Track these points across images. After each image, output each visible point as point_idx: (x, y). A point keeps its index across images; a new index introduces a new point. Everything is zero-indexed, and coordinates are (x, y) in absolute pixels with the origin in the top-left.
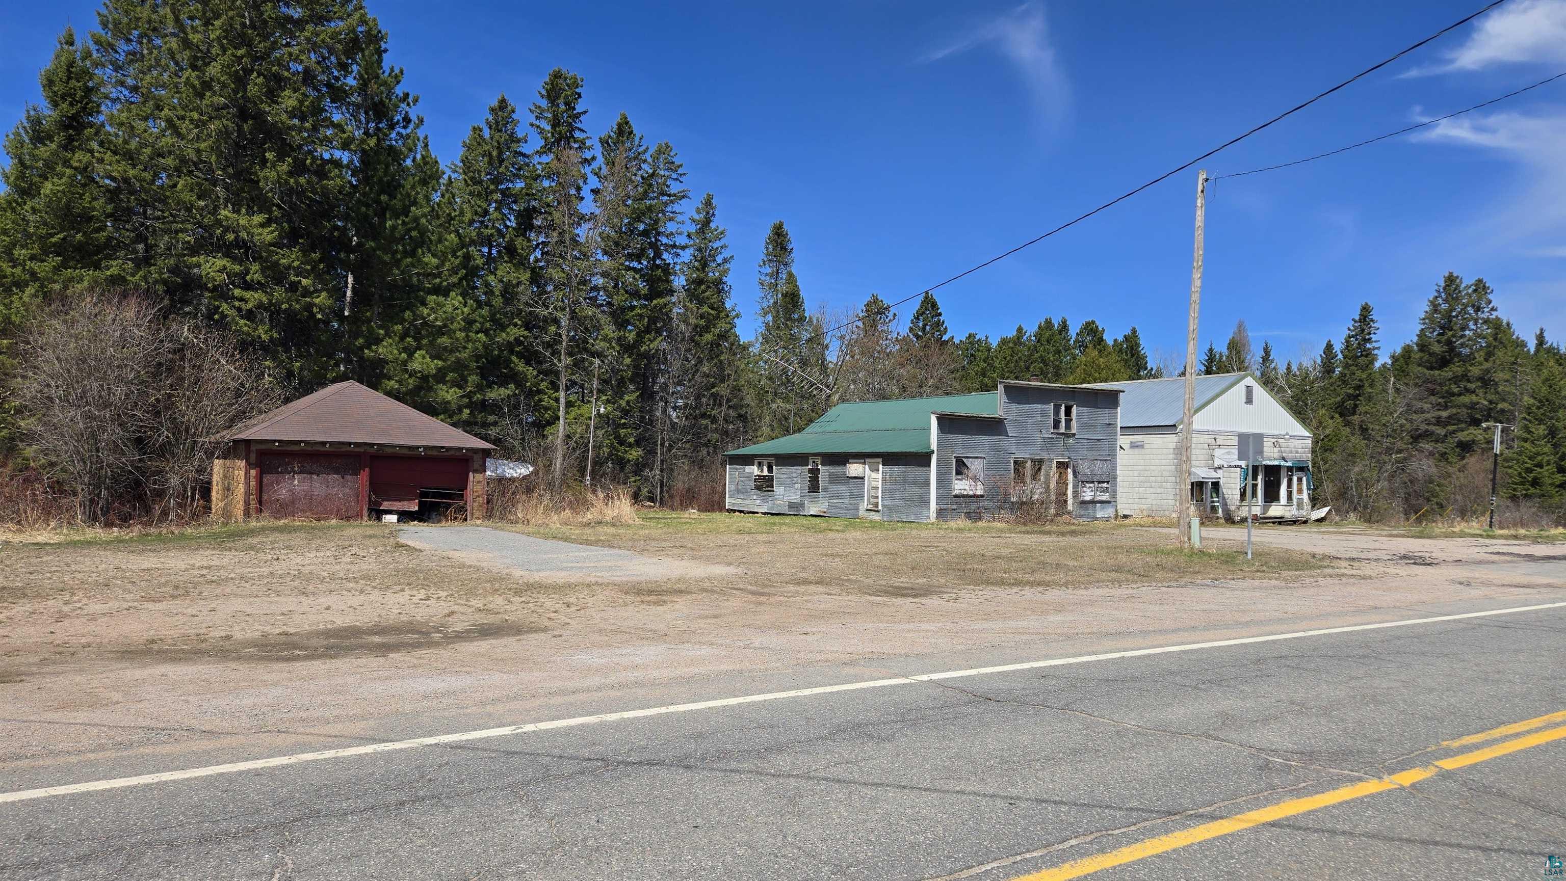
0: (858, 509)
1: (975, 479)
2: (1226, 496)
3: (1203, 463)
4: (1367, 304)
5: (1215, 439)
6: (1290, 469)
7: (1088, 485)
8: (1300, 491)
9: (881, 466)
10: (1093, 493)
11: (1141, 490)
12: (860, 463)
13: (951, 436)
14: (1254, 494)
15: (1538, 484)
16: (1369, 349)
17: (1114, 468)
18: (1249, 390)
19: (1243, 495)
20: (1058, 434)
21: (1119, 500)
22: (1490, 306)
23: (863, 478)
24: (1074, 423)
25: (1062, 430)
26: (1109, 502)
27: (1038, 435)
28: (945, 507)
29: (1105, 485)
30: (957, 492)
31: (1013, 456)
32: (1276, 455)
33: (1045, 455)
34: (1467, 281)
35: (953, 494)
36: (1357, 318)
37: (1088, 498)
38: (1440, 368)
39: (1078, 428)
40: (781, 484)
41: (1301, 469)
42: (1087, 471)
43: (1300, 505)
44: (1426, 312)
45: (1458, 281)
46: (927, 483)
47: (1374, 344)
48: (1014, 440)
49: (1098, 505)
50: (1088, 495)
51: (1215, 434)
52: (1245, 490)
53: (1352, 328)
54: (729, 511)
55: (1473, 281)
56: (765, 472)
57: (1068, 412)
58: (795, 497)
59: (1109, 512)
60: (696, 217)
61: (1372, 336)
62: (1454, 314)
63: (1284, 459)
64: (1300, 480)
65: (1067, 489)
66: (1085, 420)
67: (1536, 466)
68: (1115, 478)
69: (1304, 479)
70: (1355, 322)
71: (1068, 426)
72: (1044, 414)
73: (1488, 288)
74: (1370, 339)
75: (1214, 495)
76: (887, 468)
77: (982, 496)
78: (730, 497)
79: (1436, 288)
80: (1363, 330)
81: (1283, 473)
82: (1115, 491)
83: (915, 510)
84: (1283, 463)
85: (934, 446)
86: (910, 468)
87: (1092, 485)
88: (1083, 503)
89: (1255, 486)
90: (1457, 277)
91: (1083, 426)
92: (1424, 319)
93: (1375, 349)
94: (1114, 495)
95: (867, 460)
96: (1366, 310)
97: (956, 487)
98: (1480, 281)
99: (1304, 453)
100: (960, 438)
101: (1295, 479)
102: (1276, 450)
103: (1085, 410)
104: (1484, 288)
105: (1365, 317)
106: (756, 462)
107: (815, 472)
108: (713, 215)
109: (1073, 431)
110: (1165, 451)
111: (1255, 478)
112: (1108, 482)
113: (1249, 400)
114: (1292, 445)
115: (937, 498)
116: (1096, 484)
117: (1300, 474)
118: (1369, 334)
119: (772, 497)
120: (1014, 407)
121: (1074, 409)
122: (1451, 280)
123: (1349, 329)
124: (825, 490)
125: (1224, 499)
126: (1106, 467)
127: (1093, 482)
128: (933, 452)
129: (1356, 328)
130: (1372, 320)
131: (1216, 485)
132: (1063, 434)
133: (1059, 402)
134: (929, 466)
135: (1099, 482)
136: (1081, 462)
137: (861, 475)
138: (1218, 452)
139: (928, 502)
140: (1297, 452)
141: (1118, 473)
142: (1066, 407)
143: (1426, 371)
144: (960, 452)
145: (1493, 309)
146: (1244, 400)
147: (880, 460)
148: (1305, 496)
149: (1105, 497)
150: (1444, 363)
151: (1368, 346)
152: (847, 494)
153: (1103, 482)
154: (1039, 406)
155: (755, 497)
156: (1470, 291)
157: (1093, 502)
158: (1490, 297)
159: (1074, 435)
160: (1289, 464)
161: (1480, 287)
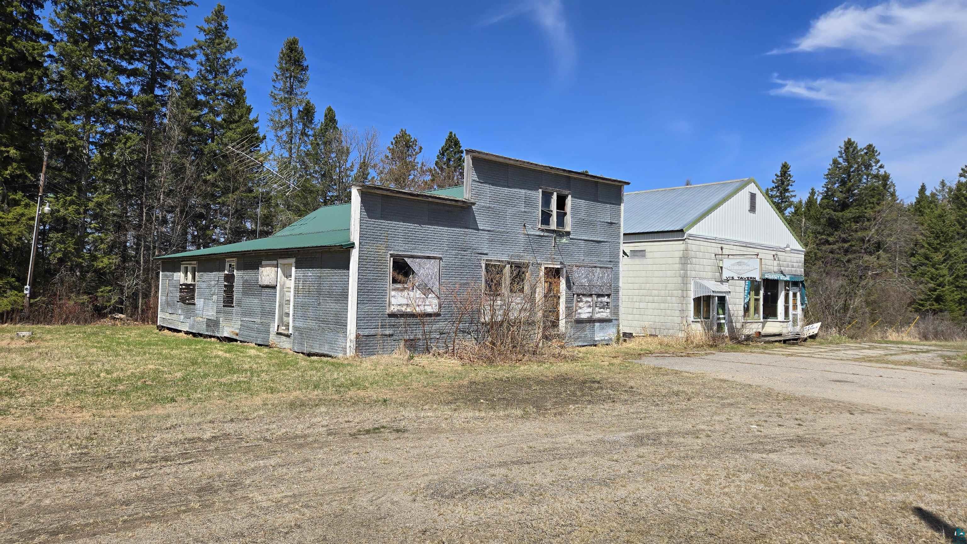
0: (268, 332)
1: (426, 290)
2: (732, 312)
3: (710, 275)
4: (786, 163)
5: (722, 249)
6: (787, 283)
7: (584, 299)
8: (795, 307)
9: (293, 269)
10: (590, 310)
11: (642, 305)
12: (273, 266)
13: (386, 223)
14: (756, 310)
15: (942, 300)
16: (788, 196)
17: (617, 278)
18: (753, 197)
19: (746, 309)
20: (548, 231)
21: (622, 317)
22: (879, 164)
23: (274, 287)
24: (568, 219)
25: (553, 225)
26: (609, 321)
27: (521, 230)
28: (373, 332)
29: (605, 299)
30: (394, 309)
31: (485, 257)
32: (776, 269)
33: (527, 258)
34: (861, 144)
35: (388, 312)
36: (779, 174)
37: (584, 316)
38: (842, 210)
39: (574, 225)
40: (201, 295)
41: (795, 284)
42: (584, 281)
43: (795, 322)
44: (829, 169)
45: (854, 145)
46: (345, 295)
47: (792, 193)
48: (486, 235)
49: (597, 324)
50: (584, 312)
51: (722, 242)
52: (748, 306)
53: (775, 181)
54: (161, 328)
55: (865, 146)
56: (190, 281)
57: (561, 205)
58: (211, 313)
59: (610, 332)
60: (206, 27)
61: (789, 187)
62: (852, 169)
63: (782, 272)
64: (795, 295)
65: (558, 303)
66: (582, 215)
67: (939, 285)
68: (617, 291)
69: (798, 294)
70: (778, 176)
71: (561, 222)
72: (528, 202)
73: (877, 151)
74: (788, 189)
75: (721, 311)
76: (301, 272)
77: (437, 315)
78: (162, 311)
79: (839, 149)
80: (783, 183)
81: (781, 286)
82: (617, 307)
83: (330, 336)
84: (782, 278)
85: (355, 238)
86: (327, 272)
87: (589, 299)
88: (579, 322)
89: (757, 300)
90: (854, 142)
91: (579, 223)
92: (827, 175)
93: (792, 196)
94: (616, 310)
95: (281, 261)
96: (785, 168)
97: (393, 301)
98: (870, 146)
99: (799, 267)
100: (401, 227)
101: (791, 294)
102: (776, 263)
103: (582, 203)
104: (873, 151)
105: (785, 172)
106: (182, 267)
107: (230, 278)
108: (226, 27)
109: (568, 228)
110: (670, 261)
111: (757, 294)
112: (609, 296)
113: (753, 208)
114: (788, 259)
115: (358, 319)
116: (595, 297)
117: (796, 289)
118: (788, 185)
119: (194, 311)
120: (487, 188)
121: (569, 201)
122: (849, 144)
123: (773, 182)
124: (239, 305)
125: (729, 316)
126: (607, 277)
127: (591, 295)
128: (352, 246)
129: (778, 181)
130: (790, 175)
131: (722, 300)
132: (553, 231)
133: (550, 189)
134: (347, 267)
135: (599, 296)
136: (575, 269)
137: (273, 283)
138: (727, 263)
139: (342, 325)
140: (793, 267)
141: (621, 284)
142: (558, 197)
143: (832, 212)
144: (400, 249)
145: (881, 167)
146: (748, 207)
147: (293, 261)
148: (799, 311)
149: (605, 314)
150: (844, 206)
151: (787, 194)
152: (259, 310)
153: (603, 296)
154: (523, 191)
155: (180, 312)
156: (863, 153)
157: (591, 321)
158: (878, 157)
159: (568, 233)
160: (788, 278)
161: (870, 149)
